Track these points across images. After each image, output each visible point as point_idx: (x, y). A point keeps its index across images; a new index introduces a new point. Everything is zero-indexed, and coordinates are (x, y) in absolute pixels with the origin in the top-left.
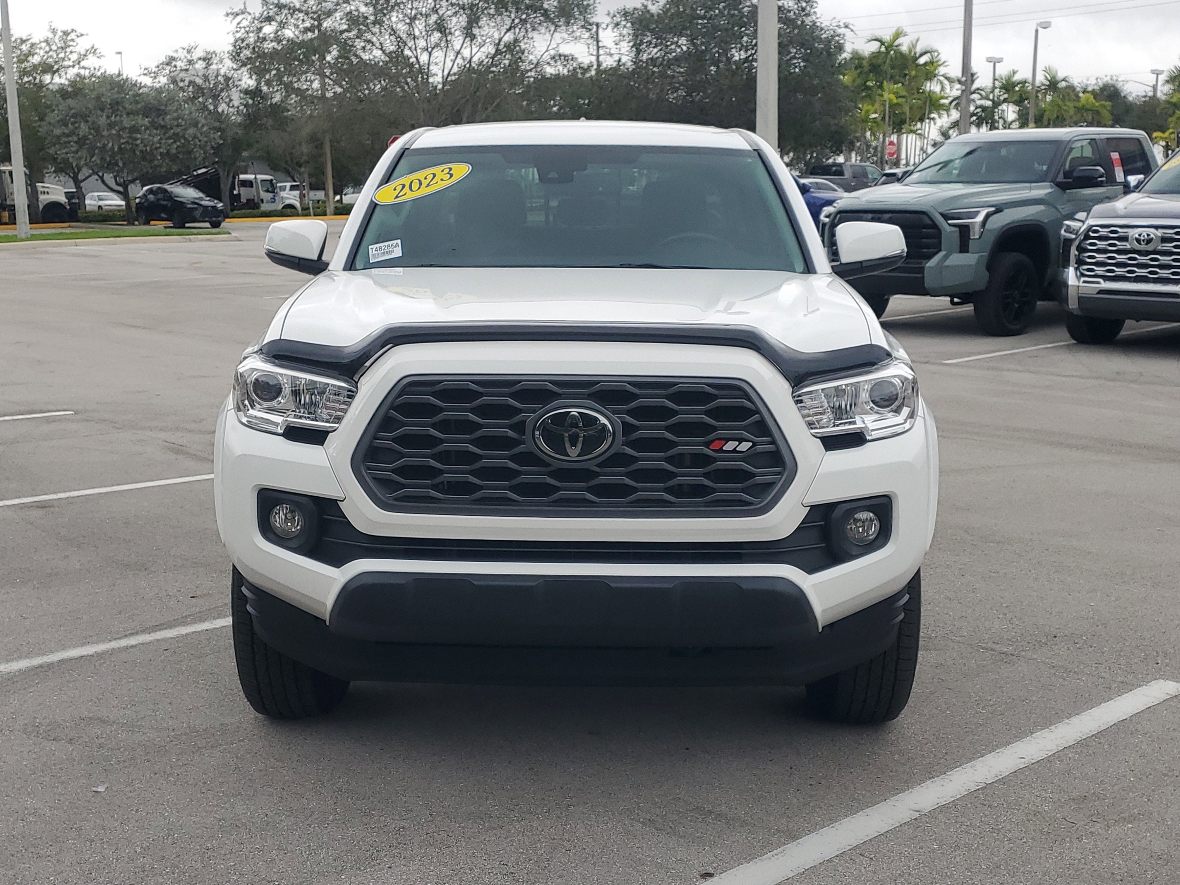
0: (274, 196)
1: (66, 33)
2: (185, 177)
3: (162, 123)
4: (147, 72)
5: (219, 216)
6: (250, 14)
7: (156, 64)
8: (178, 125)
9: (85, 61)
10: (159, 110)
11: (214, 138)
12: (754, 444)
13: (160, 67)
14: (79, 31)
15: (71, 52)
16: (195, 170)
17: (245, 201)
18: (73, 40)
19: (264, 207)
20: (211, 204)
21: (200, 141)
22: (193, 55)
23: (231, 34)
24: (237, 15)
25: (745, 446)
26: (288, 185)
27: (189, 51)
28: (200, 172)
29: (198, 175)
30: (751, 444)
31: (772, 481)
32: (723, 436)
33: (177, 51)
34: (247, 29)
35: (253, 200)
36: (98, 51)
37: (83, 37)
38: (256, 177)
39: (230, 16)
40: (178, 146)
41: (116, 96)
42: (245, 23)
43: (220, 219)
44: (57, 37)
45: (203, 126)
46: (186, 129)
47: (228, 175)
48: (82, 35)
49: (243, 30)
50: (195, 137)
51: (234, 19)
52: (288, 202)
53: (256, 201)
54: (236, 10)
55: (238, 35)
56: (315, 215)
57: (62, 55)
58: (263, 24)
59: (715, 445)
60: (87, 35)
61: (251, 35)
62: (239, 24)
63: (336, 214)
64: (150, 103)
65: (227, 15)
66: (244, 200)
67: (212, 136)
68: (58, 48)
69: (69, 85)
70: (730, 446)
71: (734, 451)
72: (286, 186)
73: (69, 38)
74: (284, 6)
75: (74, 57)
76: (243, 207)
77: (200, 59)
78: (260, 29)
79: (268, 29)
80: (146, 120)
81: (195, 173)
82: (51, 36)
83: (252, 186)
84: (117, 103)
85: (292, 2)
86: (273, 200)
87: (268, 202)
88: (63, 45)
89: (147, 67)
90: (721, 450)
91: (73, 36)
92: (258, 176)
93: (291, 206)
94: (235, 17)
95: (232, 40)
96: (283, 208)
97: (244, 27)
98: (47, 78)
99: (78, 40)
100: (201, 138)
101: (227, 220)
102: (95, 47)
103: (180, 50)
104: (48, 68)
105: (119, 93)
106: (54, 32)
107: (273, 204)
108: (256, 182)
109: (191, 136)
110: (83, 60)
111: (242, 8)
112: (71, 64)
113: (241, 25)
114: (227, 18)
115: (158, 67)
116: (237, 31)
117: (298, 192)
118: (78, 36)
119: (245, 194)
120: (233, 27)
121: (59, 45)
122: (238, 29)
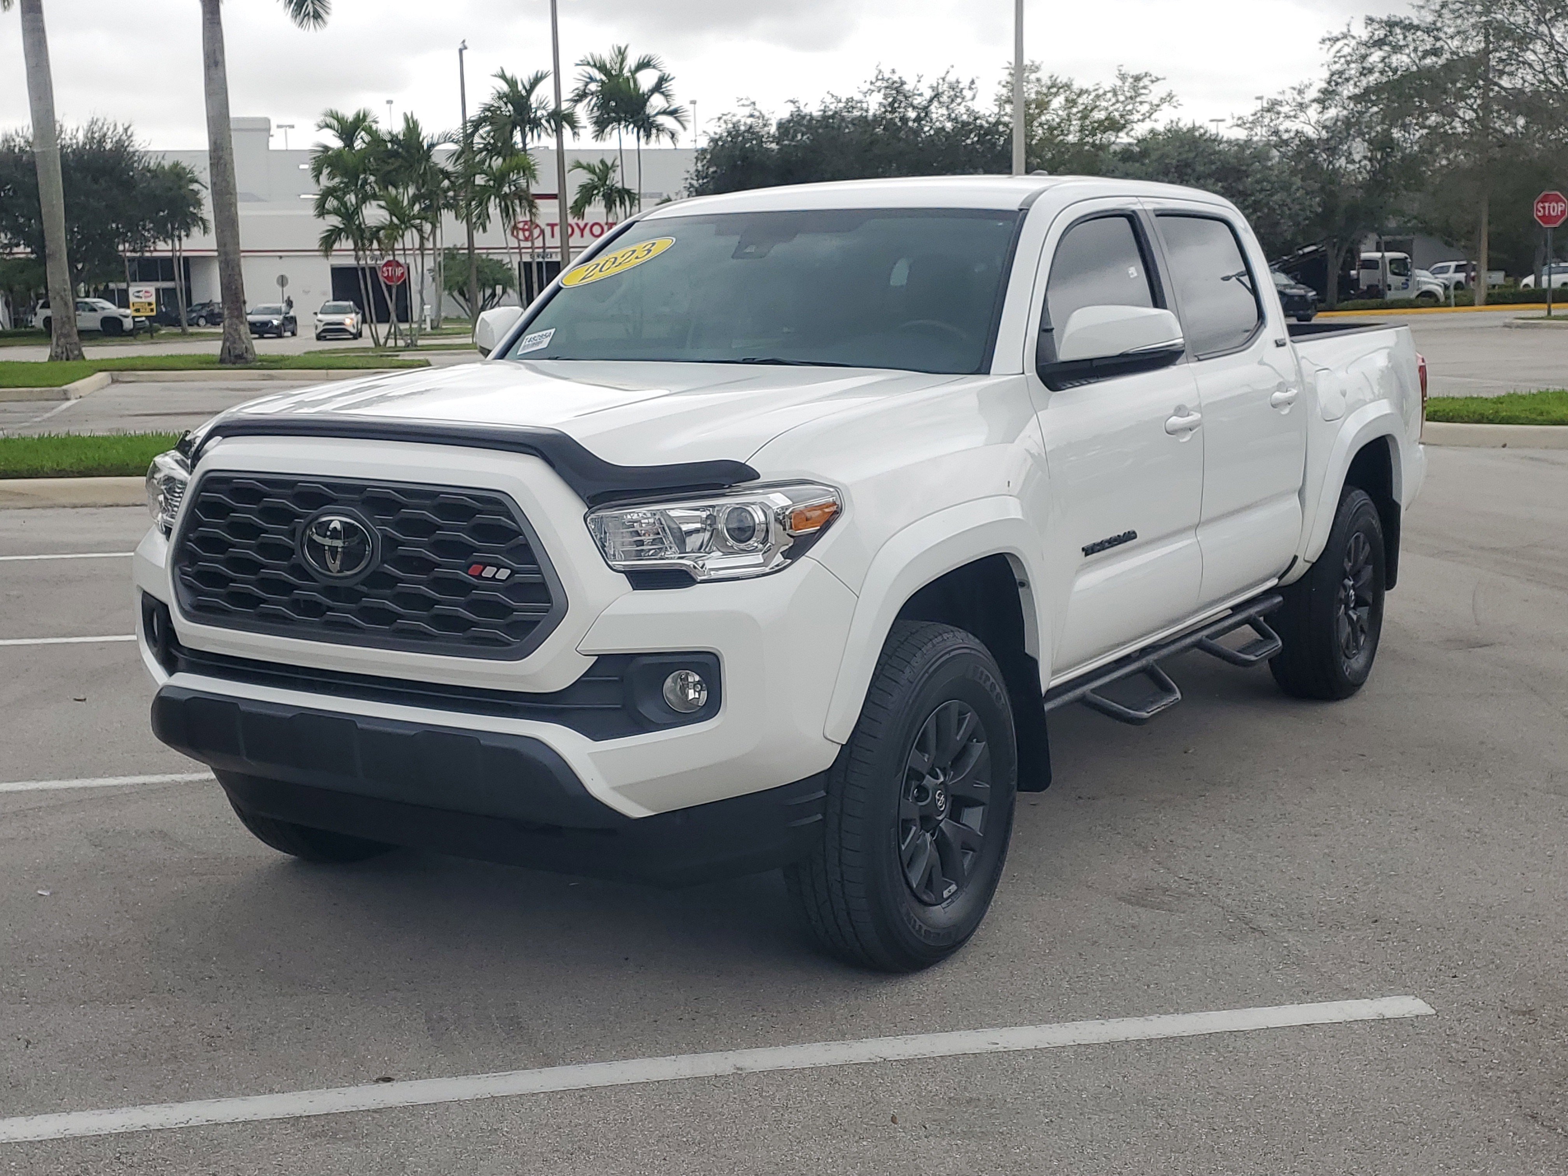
0: (1407, 280)
1: (1137, 79)
2: (1285, 258)
3: (1241, 188)
4: (1241, 123)
5: (1308, 309)
6: (1354, 38)
7: (1253, 112)
8: (1262, 190)
9: (1158, 112)
10: (1239, 171)
11: (1311, 206)
12: (514, 572)
13: (1259, 115)
14: (1155, 74)
15: (1141, 103)
16: (1300, 249)
17: (1365, 288)
18: (1144, 87)
19: (1391, 295)
20: (1302, 292)
21: (1290, 209)
22: (1305, 96)
23: (1326, 66)
24: (1338, 40)
25: (503, 574)
26: (1453, 264)
27: (1300, 92)
28: (1307, 250)
29: (1304, 254)
30: (509, 571)
31: (535, 619)
32: (480, 560)
33: (1284, 92)
34: (1349, 58)
35: (1377, 286)
36: (1175, 99)
37: (1159, 82)
38: (1383, 256)
39: (1327, 42)
40: (1259, 218)
41: (1184, 156)
42: (1346, 50)
43: (1309, 312)
44: (1127, 84)
45: (1298, 190)
46: (1271, 195)
47: (1337, 255)
48: (1158, 79)
49: (1343, 60)
50: (1283, 205)
51: (1332, 46)
52: (1425, 288)
53: (1381, 287)
54: (1336, 33)
55: (1337, 67)
56: (1456, 305)
57: (1129, 107)
58: (1372, 50)
59: (475, 569)
60: (1164, 79)
61: (1353, 65)
62: (1338, 52)
63: (1488, 303)
64: (1229, 163)
65: (1323, 41)
66: (1363, 287)
67: (1307, 203)
68: (1126, 98)
69: (1137, 145)
70: (489, 572)
71: (493, 578)
72: (1450, 266)
73: (1141, 84)
74: (1396, 24)
75: (1145, 108)
76: (1363, 295)
77: (1314, 101)
78: (1364, 57)
79: (1376, 56)
80: (1220, 184)
81: (1301, 252)
82: (1119, 83)
83: (1377, 268)
84: (1187, 165)
85: (1409, 18)
86: (1405, 286)
87: (1397, 289)
88: (1133, 94)
89: (1242, 115)
90: (479, 577)
91: (1146, 81)
92: (1387, 254)
93: (1429, 294)
94: (1335, 43)
95: (1326, 75)
96: (1418, 296)
97: (1344, 56)
98: (1110, 136)
99: (1152, 87)
100: (1291, 206)
101: (1320, 314)
102: (1173, 93)
103: (1289, 92)
104: (1114, 125)
105: (1190, 151)
106: (1123, 77)
107: (1404, 291)
108: (1384, 263)
109: (1276, 203)
110: (1156, 111)
111: (1345, 30)
112: (1141, 118)
113: (1342, 54)
114: (1322, 46)
115: (1255, 114)
116: (1335, 62)
117: (1464, 274)
118: (1153, 82)
119: (1365, 278)
120: (1329, 57)
121: (1128, 94)
122: (1336, 59)
